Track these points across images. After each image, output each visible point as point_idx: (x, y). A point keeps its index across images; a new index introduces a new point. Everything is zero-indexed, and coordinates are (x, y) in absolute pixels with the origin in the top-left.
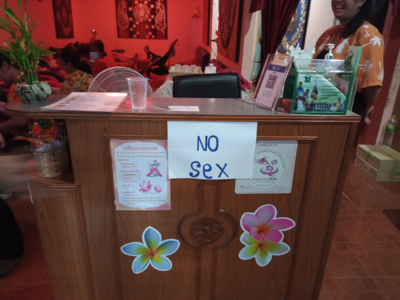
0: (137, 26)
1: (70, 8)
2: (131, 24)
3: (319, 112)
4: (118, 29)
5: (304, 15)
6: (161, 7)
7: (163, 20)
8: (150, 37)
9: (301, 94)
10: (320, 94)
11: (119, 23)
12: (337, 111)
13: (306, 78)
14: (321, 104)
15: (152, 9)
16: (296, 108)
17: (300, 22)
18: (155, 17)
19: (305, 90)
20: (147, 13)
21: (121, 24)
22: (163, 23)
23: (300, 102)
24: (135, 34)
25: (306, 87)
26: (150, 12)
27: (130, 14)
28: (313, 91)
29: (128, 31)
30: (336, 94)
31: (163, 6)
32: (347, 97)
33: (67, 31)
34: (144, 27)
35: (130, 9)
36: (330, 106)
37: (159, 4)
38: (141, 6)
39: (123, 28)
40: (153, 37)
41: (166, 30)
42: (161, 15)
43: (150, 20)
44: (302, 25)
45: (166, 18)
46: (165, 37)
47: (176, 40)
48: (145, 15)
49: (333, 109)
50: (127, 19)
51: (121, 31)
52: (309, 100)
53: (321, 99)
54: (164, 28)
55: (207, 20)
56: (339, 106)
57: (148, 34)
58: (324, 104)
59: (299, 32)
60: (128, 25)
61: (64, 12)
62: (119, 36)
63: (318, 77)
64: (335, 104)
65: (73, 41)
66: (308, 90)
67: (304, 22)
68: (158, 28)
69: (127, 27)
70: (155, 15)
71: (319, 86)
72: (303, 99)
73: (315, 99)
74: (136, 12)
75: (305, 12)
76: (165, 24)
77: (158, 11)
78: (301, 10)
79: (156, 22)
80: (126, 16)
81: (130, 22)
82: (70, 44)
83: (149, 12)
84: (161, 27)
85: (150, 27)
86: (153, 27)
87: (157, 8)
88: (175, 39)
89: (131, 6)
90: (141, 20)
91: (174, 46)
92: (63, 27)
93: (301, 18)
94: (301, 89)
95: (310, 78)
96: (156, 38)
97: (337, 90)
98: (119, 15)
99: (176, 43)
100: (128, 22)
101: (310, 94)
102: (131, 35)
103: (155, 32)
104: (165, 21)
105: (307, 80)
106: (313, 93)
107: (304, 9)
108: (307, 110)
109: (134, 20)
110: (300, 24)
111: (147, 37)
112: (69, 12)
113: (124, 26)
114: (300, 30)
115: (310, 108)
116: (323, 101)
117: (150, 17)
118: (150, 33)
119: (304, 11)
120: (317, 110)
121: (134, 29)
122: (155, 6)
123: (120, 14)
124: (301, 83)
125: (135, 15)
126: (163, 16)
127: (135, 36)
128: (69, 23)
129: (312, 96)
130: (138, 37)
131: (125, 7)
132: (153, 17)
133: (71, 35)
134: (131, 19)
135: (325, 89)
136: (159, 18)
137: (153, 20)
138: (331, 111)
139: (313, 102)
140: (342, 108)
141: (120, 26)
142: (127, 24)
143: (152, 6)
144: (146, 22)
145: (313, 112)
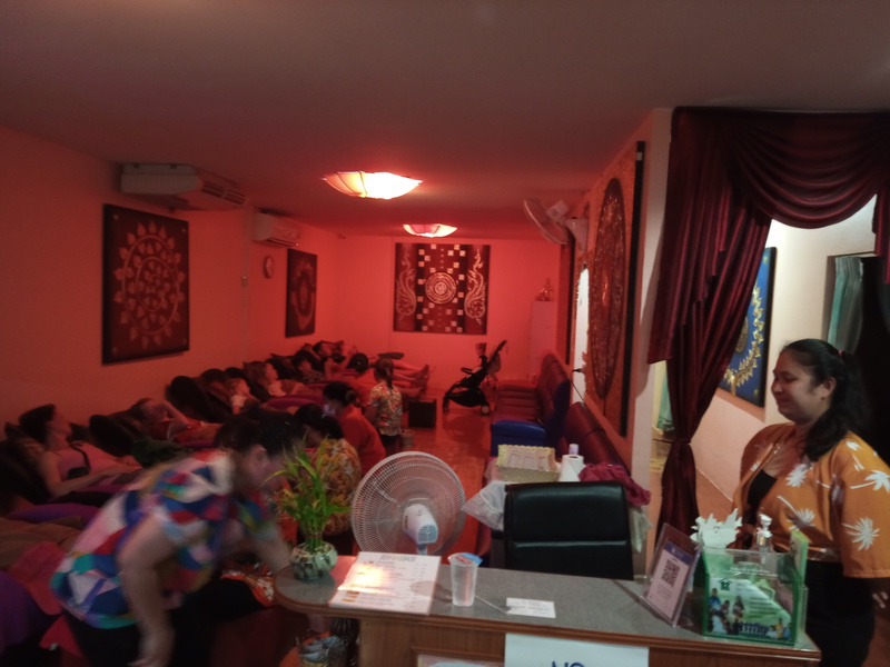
0: (430, 310)
1: (315, 282)
2: (420, 307)
3: (750, 637)
4: (396, 315)
5: (761, 328)
6: (478, 278)
7: (480, 300)
8: (454, 331)
9: (717, 607)
10: (747, 610)
11: (398, 304)
12: (780, 639)
13: (723, 583)
14: (751, 625)
15: (460, 281)
16: (711, 627)
17: (753, 340)
18: (465, 295)
19: (723, 601)
20: (450, 289)
21: (401, 307)
22: (479, 305)
23: (716, 620)
24: (426, 324)
25: (724, 596)
26: (457, 286)
27: (420, 290)
28: (736, 604)
29: (413, 320)
30: (773, 612)
31: (482, 278)
32: (794, 616)
33: (303, 322)
34: (444, 312)
35: (421, 282)
36: (766, 630)
37: (473, 274)
38: (441, 276)
39: (405, 314)
40: (460, 329)
41: (484, 319)
42: (477, 293)
43: (455, 301)
44: (758, 345)
45: (486, 297)
46: (483, 330)
47: (503, 343)
48: (446, 292)
49: (771, 634)
50: (413, 299)
51: (400, 319)
52: (732, 617)
53: (751, 617)
54: (481, 314)
55: (566, 318)
56: (781, 632)
57: (449, 325)
58: (756, 625)
59: (754, 357)
60: (414, 310)
61: (304, 290)
62: (396, 328)
63: (740, 584)
64: (774, 628)
65: (312, 340)
66: (727, 602)
67: (761, 340)
68: (469, 314)
69: (412, 312)
70: (466, 292)
71: (745, 596)
72: (722, 615)
73: (741, 616)
74: (431, 288)
75: (763, 323)
76: (483, 308)
77: (472, 285)
78: (754, 317)
79: (467, 304)
80: (413, 293)
81: (418, 304)
82: (307, 345)
83: (454, 288)
84: (475, 313)
85: (455, 312)
86: (460, 313)
87: (471, 280)
88: (502, 340)
89: (422, 278)
90: (439, 301)
91: (500, 352)
92: (298, 315)
93: (755, 333)
94: (715, 598)
95: (728, 584)
96: (464, 332)
97: (776, 605)
98: (399, 291)
99: (504, 348)
100: (414, 304)
101: (731, 608)
102: (417, 327)
103: (462, 321)
104: (483, 303)
105: (725, 586)
106: (736, 607)
107: (760, 316)
108: (729, 632)
109: (427, 300)
110: (753, 343)
111: (448, 329)
112: (312, 289)
113: (406, 310)
114: (754, 353)
115: (734, 629)
116: (754, 621)
117: (456, 296)
118: (454, 324)
119: (760, 319)
120: (745, 635)
121: (424, 315)
122: (466, 278)
123: (402, 291)
124: (715, 590)
125: (429, 292)
126: (481, 293)
127: (425, 328)
128: (309, 308)
129: (735, 612)
130: (431, 330)
131: (412, 278)
132: (461, 295)
133: (310, 329)
134: (421, 299)
135: (754, 602)
136: (472, 297)
137: (461, 301)
138: (768, 637)
139: (737, 620)
140: (787, 634)
141: (399, 311)
142: (412, 307)
143: (461, 277)
144: (448, 304)
145: (739, 636)
